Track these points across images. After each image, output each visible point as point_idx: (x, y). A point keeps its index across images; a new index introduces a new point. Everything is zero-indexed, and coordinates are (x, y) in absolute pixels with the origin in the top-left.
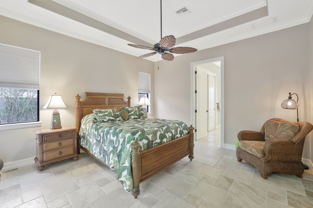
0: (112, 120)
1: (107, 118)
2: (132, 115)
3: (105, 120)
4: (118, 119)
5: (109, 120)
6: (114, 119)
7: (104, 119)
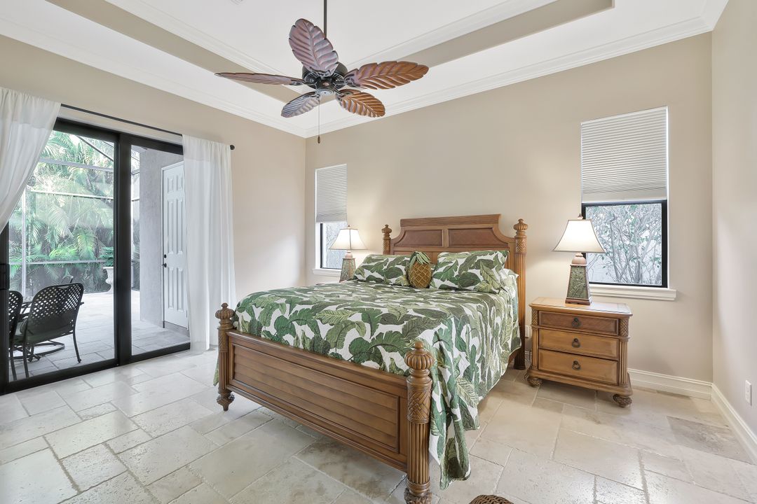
0: (379, 281)
1: (367, 273)
2: (438, 276)
3: (360, 277)
4: (393, 280)
5: (369, 279)
6: (382, 278)
7: (360, 274)
